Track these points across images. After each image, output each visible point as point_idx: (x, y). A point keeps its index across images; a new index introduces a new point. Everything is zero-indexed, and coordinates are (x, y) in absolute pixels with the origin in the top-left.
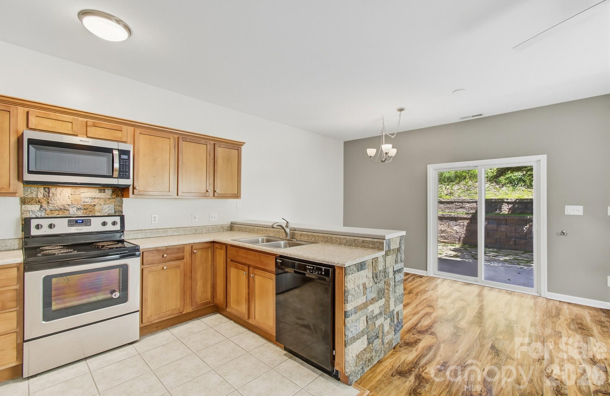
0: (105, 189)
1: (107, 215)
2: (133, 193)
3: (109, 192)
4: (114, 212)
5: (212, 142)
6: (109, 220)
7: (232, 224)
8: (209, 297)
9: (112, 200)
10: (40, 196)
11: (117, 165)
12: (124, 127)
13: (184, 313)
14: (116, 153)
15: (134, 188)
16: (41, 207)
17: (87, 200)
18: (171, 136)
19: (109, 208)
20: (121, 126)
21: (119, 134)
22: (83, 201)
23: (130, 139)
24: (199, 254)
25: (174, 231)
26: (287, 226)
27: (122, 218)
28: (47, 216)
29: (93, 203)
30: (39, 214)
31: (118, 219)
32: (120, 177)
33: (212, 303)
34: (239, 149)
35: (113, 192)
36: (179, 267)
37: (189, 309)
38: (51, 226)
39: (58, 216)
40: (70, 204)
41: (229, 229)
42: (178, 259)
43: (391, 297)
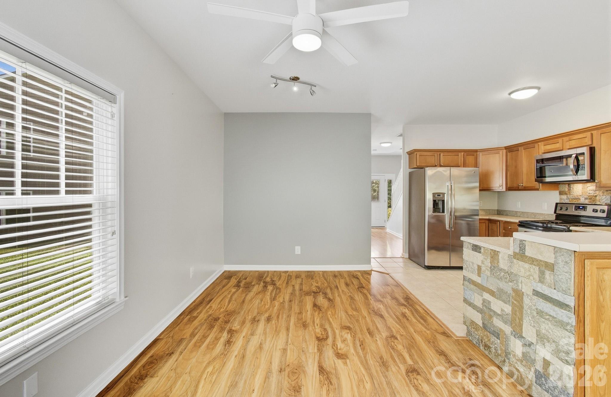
6: (599, 208)
9: (609, 192)
10: (567, 190)
11: (571, 167)
12: (589, 133)
14: (574, 156)
16: (567, 196)
19: (606, 199)
20: (586, 134)
21: (586, 140)
22: (589, 192)
23: (594, 142)
29: (595, 195)
30: (566, 201)
32: (578, 175)
38: (566, 209)
40: (581, 195)
43: (527, 319)
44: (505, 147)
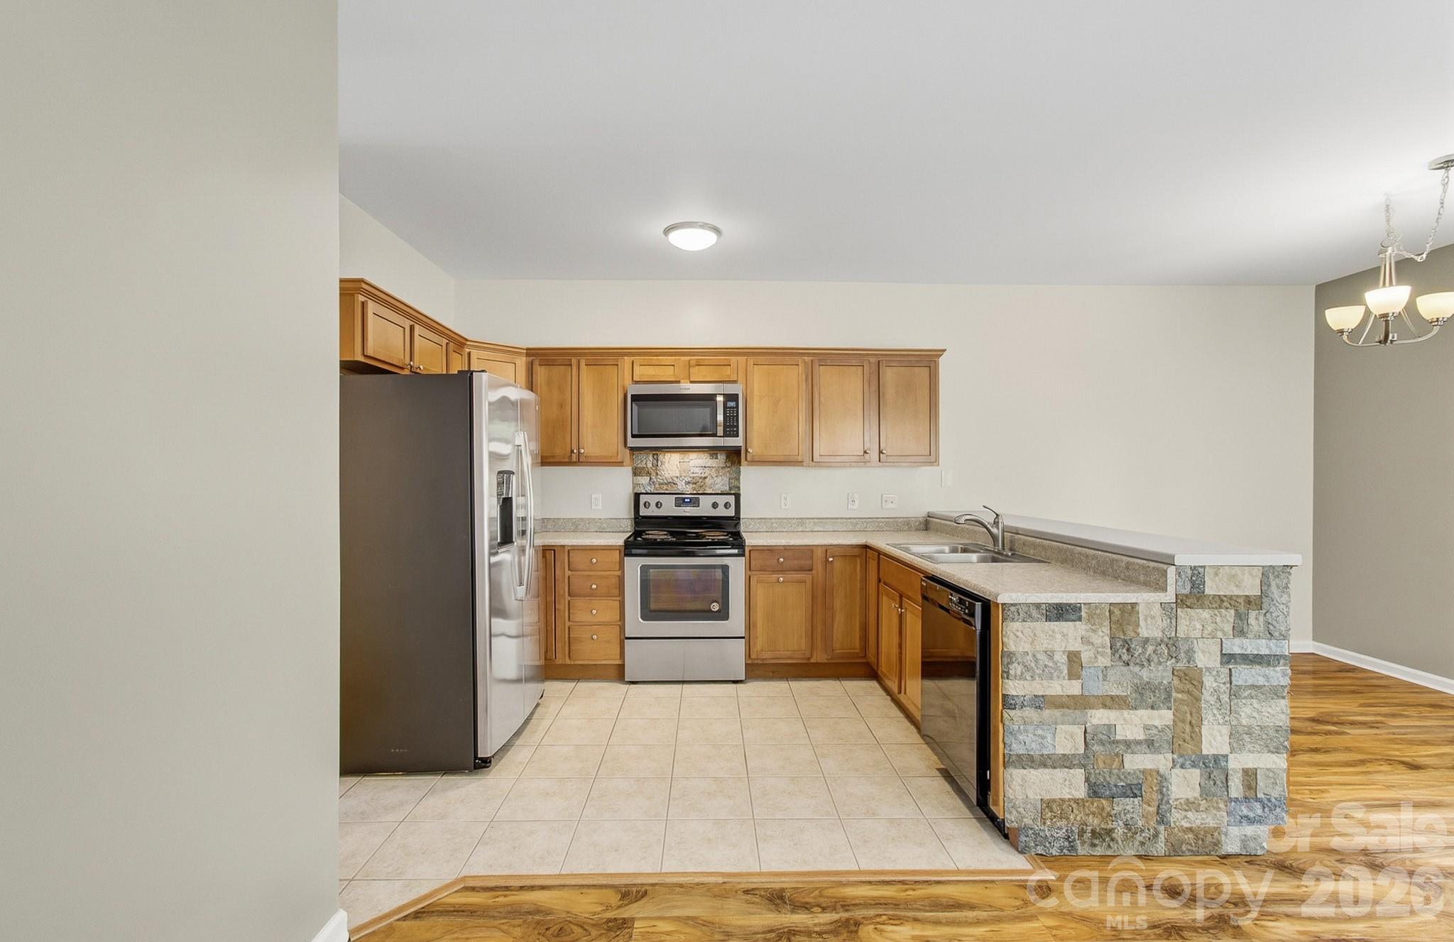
0: (717, 454)
1: (720, 492)
2: (746, 460)
3: (722, 457)
4: (728, 488)
5: (873, 360)
6: (721, 500)
7: (929, 516)
8: (857, 645)
9: (727, 470)
10: (650, 465)
11: (720, 418)
12: (733, 359)
13: (812, 661)
14: (720, 399)
15: (747, 450)
16: (650, 479)
17: (696, 470)
18: (800, 360)
19: (721, 483)
20: (728, 359)
21: (727, 371)
22: (692, 471)
23: (741, 378)
24: (838, 565)
25: (815, 524)
26: (996, 523)
27: (737, 497)
28: (656, 492)
29: (703, 475)
30: (649, 489)
31: (731, 499)
32: (726, 435)
33: (861, 657)
34: (932, 365)
35: (727, 457)
36: (803, 582)
37: (820, 657)
38: (658, 505)
39: (666, 492)
40: (678, 475)
41: (922, 526)
42: (801, 569)
43: (1210, 717)
44: (527, 349)
